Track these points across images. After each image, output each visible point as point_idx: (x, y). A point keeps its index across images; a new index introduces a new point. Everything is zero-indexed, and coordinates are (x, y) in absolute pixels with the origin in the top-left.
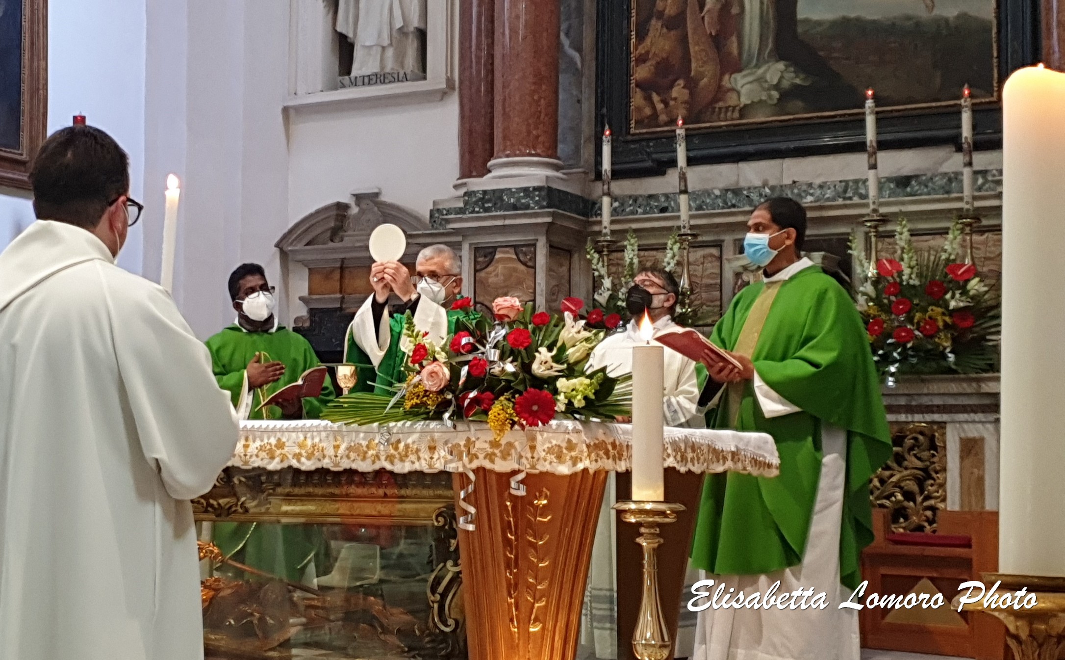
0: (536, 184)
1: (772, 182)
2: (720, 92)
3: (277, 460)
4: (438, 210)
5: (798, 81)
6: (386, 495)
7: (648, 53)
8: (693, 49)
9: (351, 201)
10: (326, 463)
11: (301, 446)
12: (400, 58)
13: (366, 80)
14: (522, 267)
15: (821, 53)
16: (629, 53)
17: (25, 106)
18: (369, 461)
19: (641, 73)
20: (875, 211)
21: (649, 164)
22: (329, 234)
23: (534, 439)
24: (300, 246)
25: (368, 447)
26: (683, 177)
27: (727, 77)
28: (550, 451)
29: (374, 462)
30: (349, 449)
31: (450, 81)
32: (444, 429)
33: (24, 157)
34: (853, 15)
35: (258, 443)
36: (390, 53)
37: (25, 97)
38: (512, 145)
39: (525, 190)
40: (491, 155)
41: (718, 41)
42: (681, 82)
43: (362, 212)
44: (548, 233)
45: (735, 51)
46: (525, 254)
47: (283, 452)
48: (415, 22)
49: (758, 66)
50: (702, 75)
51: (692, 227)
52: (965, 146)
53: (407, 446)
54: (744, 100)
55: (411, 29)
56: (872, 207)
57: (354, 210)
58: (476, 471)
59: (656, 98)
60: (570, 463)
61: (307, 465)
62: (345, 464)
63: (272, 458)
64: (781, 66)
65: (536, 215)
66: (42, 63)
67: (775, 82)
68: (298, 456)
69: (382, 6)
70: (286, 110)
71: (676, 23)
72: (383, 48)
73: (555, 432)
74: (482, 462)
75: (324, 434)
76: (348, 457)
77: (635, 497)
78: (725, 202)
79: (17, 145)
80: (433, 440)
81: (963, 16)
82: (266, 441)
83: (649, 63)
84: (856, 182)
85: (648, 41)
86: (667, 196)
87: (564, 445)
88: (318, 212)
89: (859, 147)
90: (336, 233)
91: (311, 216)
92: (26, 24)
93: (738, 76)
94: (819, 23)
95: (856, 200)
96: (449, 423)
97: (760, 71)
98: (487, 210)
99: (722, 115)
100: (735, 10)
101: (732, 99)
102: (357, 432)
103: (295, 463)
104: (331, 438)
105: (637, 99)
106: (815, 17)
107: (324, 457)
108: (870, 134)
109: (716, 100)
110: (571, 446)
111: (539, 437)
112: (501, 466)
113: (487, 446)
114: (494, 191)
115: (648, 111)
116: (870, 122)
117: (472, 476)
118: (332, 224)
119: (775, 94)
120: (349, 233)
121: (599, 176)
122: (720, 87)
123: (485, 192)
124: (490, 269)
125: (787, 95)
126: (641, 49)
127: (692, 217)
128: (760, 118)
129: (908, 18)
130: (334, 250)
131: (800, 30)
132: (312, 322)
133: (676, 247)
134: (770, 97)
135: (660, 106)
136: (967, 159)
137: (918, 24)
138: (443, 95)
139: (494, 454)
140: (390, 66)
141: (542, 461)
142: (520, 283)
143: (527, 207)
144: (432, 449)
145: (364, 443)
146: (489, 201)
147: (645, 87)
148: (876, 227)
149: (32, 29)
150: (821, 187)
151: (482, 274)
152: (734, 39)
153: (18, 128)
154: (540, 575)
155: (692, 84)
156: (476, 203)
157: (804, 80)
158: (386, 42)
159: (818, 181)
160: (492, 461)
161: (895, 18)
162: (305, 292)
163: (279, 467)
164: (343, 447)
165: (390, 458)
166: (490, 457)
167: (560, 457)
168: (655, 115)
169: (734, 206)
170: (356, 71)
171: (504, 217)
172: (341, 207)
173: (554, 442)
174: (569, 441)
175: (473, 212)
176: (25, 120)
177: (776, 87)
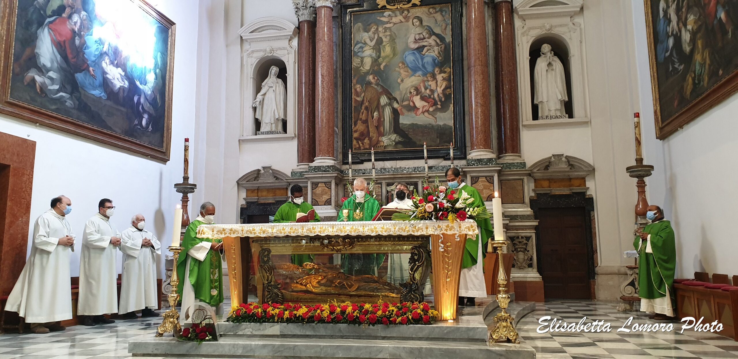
0: (331, 165)
1: (394, 167)
2: (378, 142)
3: (375, 232)
4: (294, 172)
5: (400, 140)
6: (394, 244)
7: (357, 130)
8: (370, 129)
9: (262, 169)
10: (391, 233)
11: (383, 228)
12: (277, 126)
13: (267, 133)
14: (327, 189)
15: (406, 133)
16: (352, 130)
17: (165, 135)
18: (406, 232)
19: (355, 135)
20: (427, 175)
21: (359, 161)
22: (254, 178)
23: (460, 225)
24: (244, 182)
25: (405, 228)
26: (373, 164)
27: (380, 137)
28: (466, 228)
29: (408, 232)
30: (399, 229)
31: (295, 134)
32: (433, 222)
33: (164, 151)
34: (415, 123)
35: (367, 228)
36: (274, 125)
37: (165, 132)
38: (323, 153)
39: (328, 166)
40: (315, 157)
41: (377, 127)
42: (367, 138)
43: (265, 172)
44: (335, 179)
45: (382, 131)
46: (328, 185)
47: (377, 230)
48: (282, 117)
49: (389, 135)
50: (373, 137)
51: (376, 178)
52: (451, 158)
53: (419, 228)
54: (385, 144)
55: (281, 119)
56: (426, 174)
57: (262, 171)
58: (442, 234)
59: (360, 142)
60: (472, 231)
61: (385, 234)
62: (398, 233)
63: (373, 232)
64: (395, 135)
65: (332, 173)
66: (170, 122)
67: (394, 139)
68: (381, 231)
69: (271, 111)
70: (239, 140)
71: (365, 122)
72: (272, 124)
73: (467, 223)
74: (444, 231)
75: (390, 225)
76: (399, 231)
77: (495, 239)
78: (381, 172)
79: (162, 147)
80: (427, 226)
81: (445, 125)
82: (370, 227)
83: (357, 133)
84: (418, 167)
85: (357, 126)
86: (364, 170)
87: (470, 226)
88: (251, 172)
89: (423, 158)
90: (256, 178)
91: (249, 173)
92: (166, 109)
93: (383, 138)
94: (406, 124)
95: (418, 172)
96: (435, 220)
97: (390, 136)
98: (315, 172)
99: (379, 148)
100: (382, 120)
101: (382, 144)
102: (402, 224)
103: (381, 233)
104: (392, 226)
105: (355, 142)
106: (405, 123)
107: (391, 231)
108: (425, 155)
109: (377, 144)
110: (472, 226)
111: (462, 224)
112: (449, 233)
113: (445, 227)
114: (318, 166)
115: (358, 146)
116: (425, 151)
117: (442, 236)
118: (256, 176)
119: (394, 143)
120: (261, 178)
121: (347, 163)
122: (378, 140)
123: (315, 167)
124: (317, 189)
125: (397, 143)
126: (355, 129)
127: (376, 175)
128: (390, 149)
129: (430, 124)
130: (257, 184)
131: (400, 126)
132: (247, 206)
133: (373, 184)
134: (392, 143)
135: (361, 145)
136: (452, 162)
137: (433, 126)
138: (293, 138)
139: (447, 229)
140: (273, 129)
141: (463, 231)
142: (326, 193)
143: (329, 171)
144: (427, 228)
145: (404, 227)
146: (316, 169)
147: (357, 139)
148: (428, 179)
149: (168, 110)
150: (408, 168)
151: (314, 191)
152: (382, 127)
153: (163, 142)
154: (449, 264)
155: (370, 139)
156: (312, 169)
157: (402, 139)
158: (273, 122)
159: (407, 167)
160: (447, 231)
161: (426, 123)
162: (245, 197)
163: (375, 235)
164: (397, 228)
165: (413, 231)
166: (446, 230)
167: (469, 230)
168: (360, 147)
169: (384, 173)
170: (262, 130)
171: (323, 174)
172: (259, 170)
173: (467, 226)
174: (472, 225)
175: (312, 172)
176: (165, 139)
177: (394, 141)
